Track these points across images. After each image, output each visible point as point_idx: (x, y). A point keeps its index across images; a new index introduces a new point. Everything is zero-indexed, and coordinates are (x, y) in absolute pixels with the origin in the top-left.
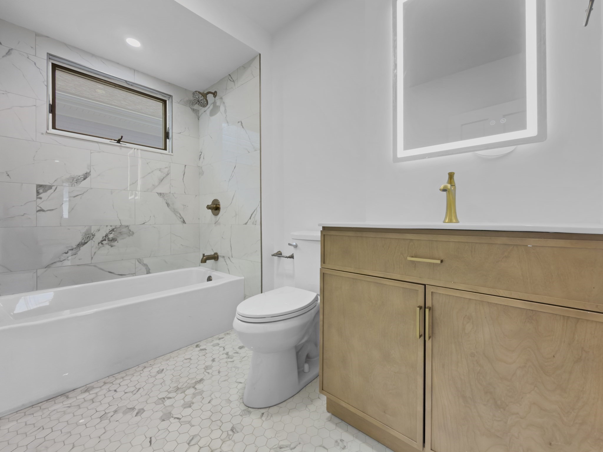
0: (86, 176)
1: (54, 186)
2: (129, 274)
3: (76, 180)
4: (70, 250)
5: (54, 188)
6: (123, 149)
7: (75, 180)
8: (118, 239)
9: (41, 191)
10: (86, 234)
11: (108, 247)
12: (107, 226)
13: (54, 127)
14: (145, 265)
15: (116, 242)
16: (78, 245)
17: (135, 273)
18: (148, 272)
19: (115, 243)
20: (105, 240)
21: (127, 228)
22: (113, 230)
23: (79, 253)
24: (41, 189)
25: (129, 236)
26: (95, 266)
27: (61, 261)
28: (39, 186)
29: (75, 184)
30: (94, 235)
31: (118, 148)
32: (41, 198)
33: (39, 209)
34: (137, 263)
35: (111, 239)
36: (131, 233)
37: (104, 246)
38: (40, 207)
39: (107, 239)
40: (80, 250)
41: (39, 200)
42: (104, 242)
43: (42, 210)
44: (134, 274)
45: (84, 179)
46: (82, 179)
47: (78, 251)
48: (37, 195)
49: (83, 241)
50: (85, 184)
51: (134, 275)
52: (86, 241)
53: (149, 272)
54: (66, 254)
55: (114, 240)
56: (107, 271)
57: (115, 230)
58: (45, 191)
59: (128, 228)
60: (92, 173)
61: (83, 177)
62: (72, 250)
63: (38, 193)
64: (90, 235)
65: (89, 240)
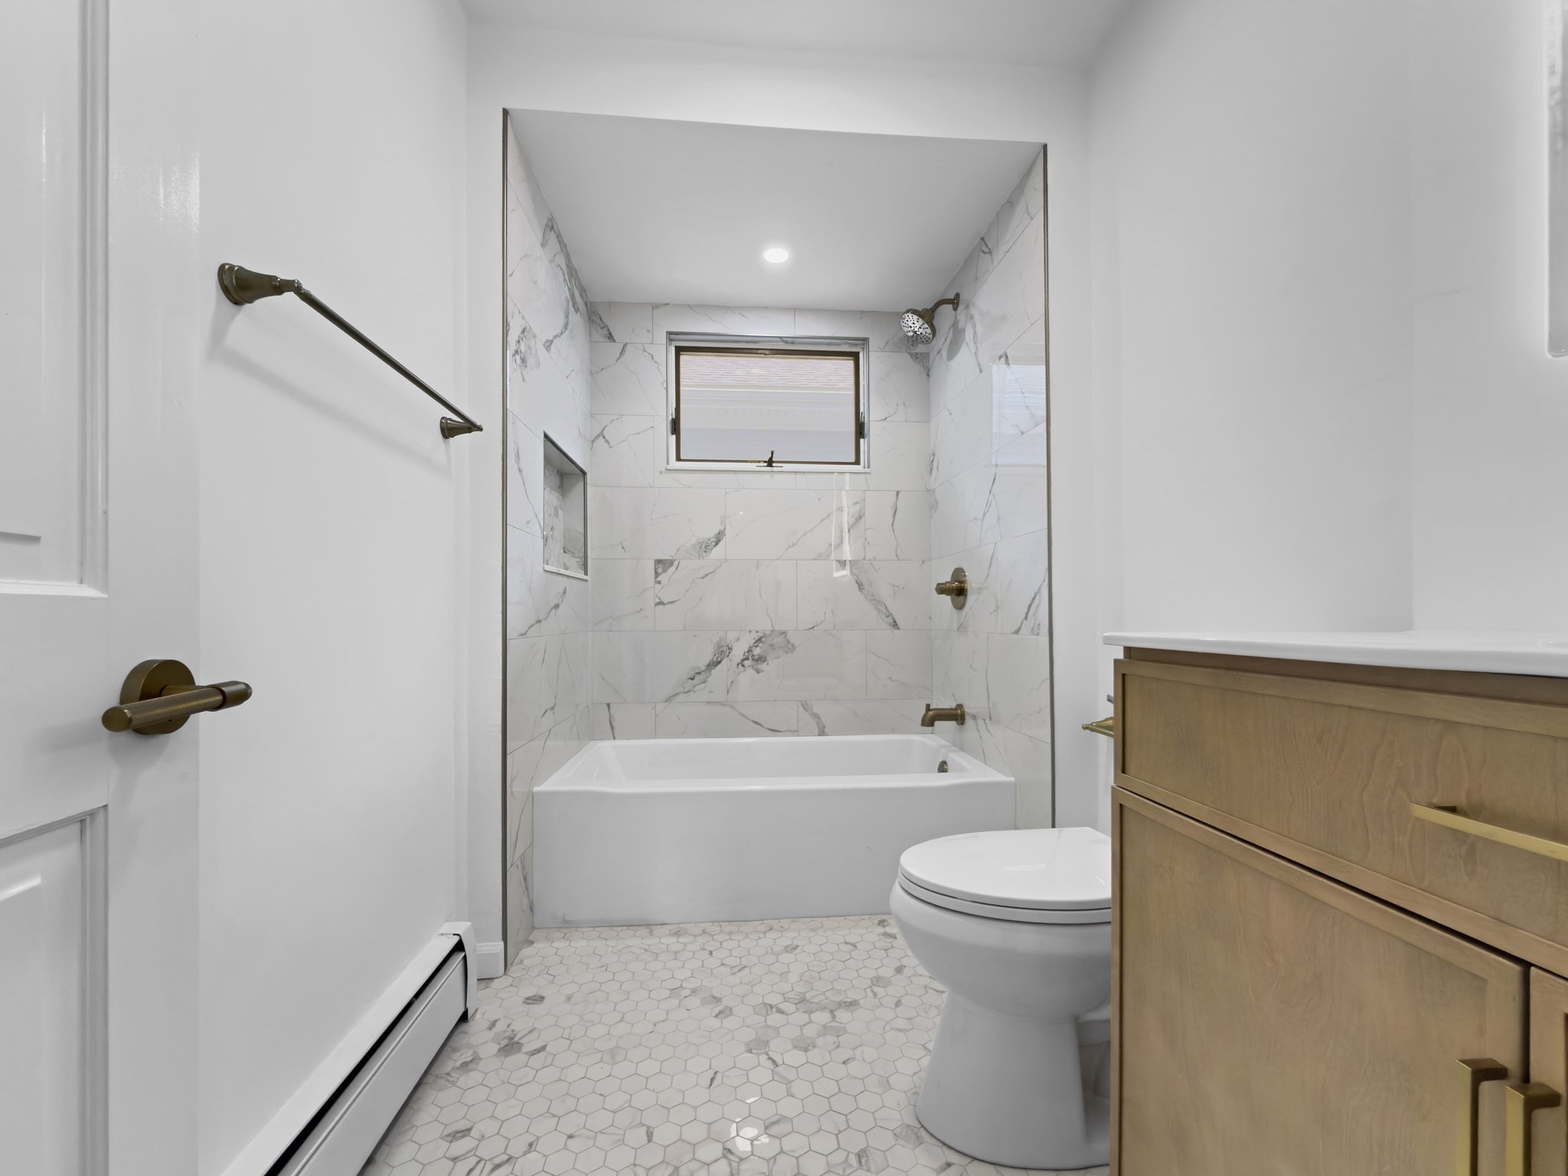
0: (719, 538)
1: (676, 560)
2: (787, 731)
3: (705, 547)
4: (697, 673)
5: (676, 563)
6: (776, 476)
7: (703, 546)
8: (768, 658)
9: (660, 570)
10: (719, 646)
11: (751, 671)
12: (750, 631)
13: (678, 459)
14: (816, 716)
15: (766, 663)
16: (709, 665)
17: (797, 731)
18: (822, 732)
19: (763, 666)
20: (747, 659)
21: (783, 635)
22: (760, 640)
23: (709, 680)
24: (662, 565)
25: (787, 653)
26: (732, 707)
27: (686, 693)
28: (658, 562)
29: (704, 554)
30: (730, 649)
31: (767, 476)
32: (659, 583)
33: (657, 600)
34: (801, 708)
35: (757, 657)
36: (790, 646)
37: (745, 671)
38: (659, 598)
39: (750, 657)
40: (710, 674)
41: (657, 585)
42: (746, 663)
43: (661, 603)
44: (795, 732)
45: (717, 544)
46: (714, 544)
47: (707, 677)
48: (656, 578)
49: (715, 660)
50: (717, 553)
51: (796, 734)
52: (719, 659)
53: (824, 732)
54: (692, 681)
55: (761, 659)
56: (750, 720)
57: (763, 639)
58: (664, 571)
59: (785, 637)
60: (728, 533)
61: (714, 540)
62: (700, 673)
63: (657, 574)
64: (725, 648)
65: (724, 658)
